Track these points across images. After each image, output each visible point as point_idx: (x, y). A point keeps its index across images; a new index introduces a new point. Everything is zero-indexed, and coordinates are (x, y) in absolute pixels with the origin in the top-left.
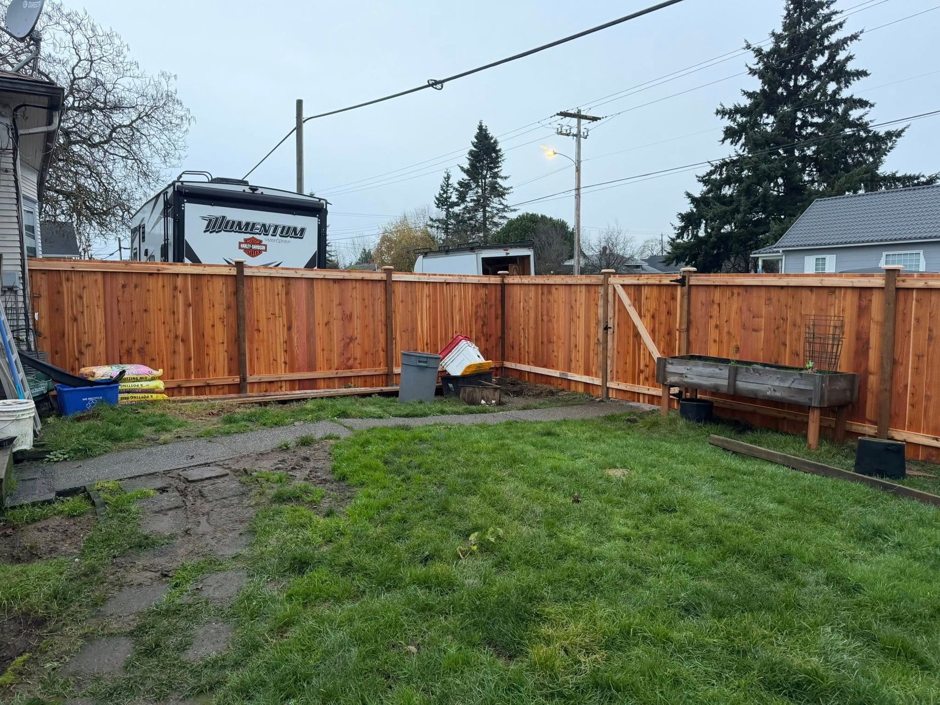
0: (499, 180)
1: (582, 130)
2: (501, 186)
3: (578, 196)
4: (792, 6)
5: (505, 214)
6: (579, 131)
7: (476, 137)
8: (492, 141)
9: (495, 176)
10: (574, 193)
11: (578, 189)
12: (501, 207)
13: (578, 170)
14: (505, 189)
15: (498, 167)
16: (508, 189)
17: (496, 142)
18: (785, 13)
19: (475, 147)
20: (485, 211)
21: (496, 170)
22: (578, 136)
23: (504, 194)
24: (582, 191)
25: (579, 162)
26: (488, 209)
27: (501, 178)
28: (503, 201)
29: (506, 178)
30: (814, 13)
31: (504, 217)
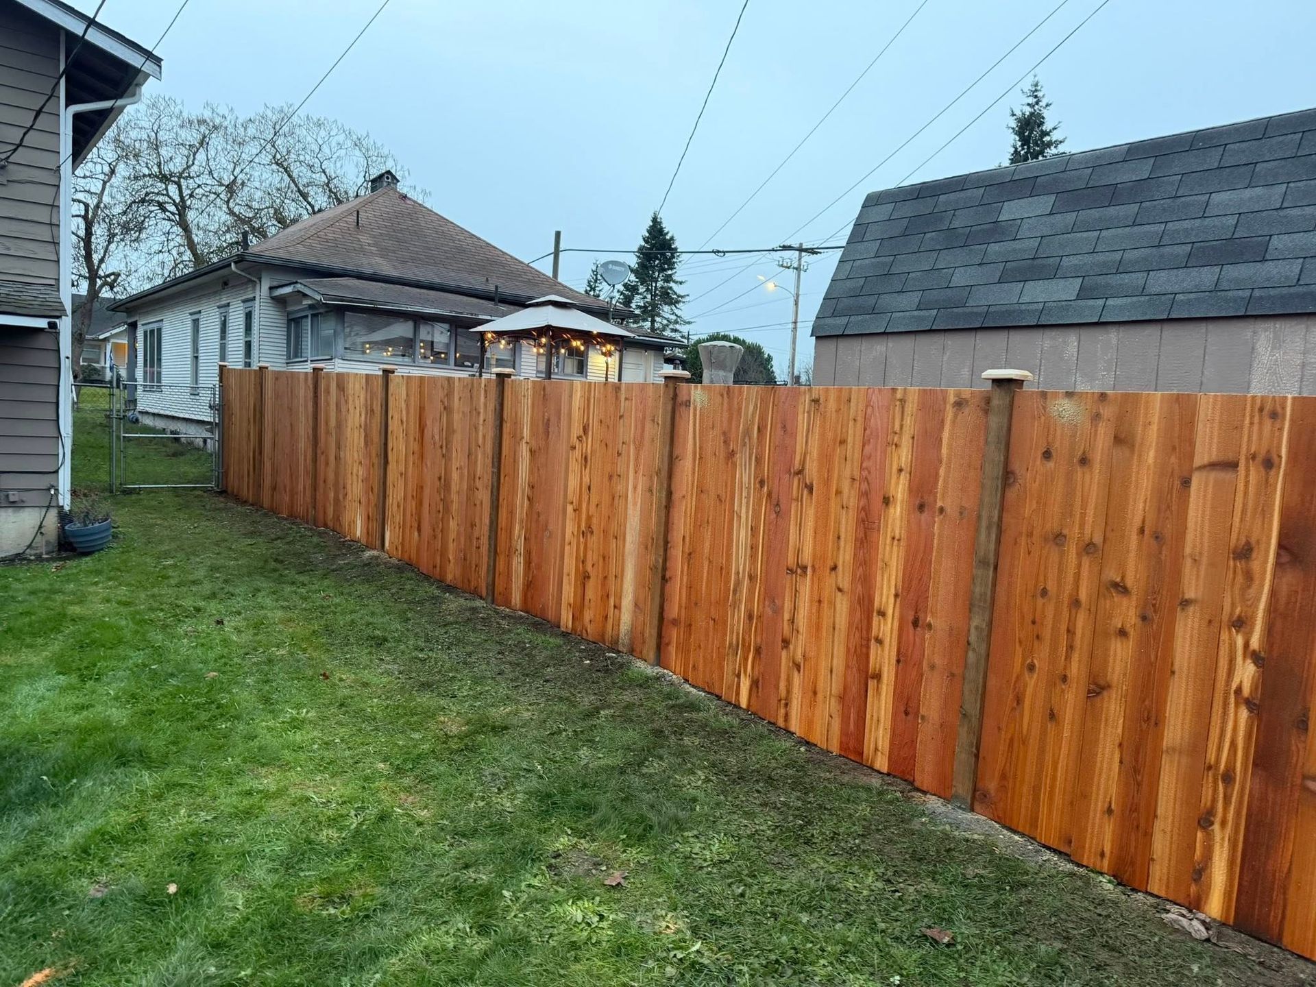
0: (672, 284)
1: (803, 263)
2: (676, 293)
3: (795, 329)
4: (1019, 143)
5: (678, 327)
6: (800, 265)
7: (648, 231)
8: (668, 237)
9: (668, 279)
10: (791, 326)
11: (795, 323)
12: (673, 317)
13: (796, 304)
14: (679, 296)
15: (672, 269)
16: (682, 297)
17: (672, 239)
18: (1012, 150)
19: (646, 242)
20: (653, 322)
21: (670, 272)
22: (798, 269)
23: (678, 302)
24: (799, 325)
25: (798, 295)
26: (657, 319)
27: (676, 282)
28: (676, 311)
29: (681, 283)
30: (1042, 153)
31: (676, 331)
